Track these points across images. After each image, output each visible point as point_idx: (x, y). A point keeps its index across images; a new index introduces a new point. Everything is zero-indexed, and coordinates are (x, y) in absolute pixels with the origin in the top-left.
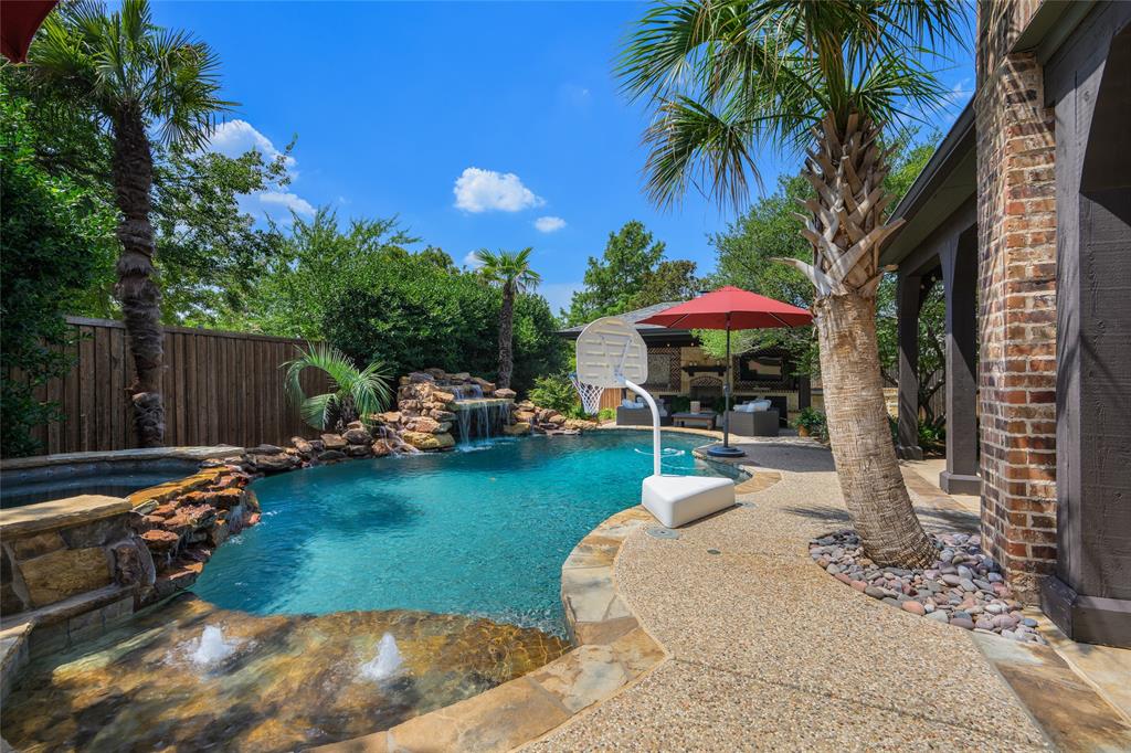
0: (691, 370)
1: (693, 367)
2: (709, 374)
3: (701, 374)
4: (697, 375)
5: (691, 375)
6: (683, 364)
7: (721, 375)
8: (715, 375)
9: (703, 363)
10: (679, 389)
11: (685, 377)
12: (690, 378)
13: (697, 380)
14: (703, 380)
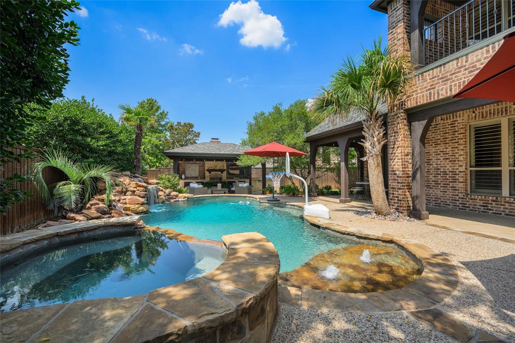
0: (210, 171)
1: (211, 169)
2: (217, 172)
3: (214, 172)
4: (212, 173)
5: (210, 173)
6: (206, 168)
7: (222, 173)
8: (220, 173)
9: (215, 168)
10: (204, 178)
11: (207, 174)
12: (209, 174)
13: (212, 175)
14: (215, 175)
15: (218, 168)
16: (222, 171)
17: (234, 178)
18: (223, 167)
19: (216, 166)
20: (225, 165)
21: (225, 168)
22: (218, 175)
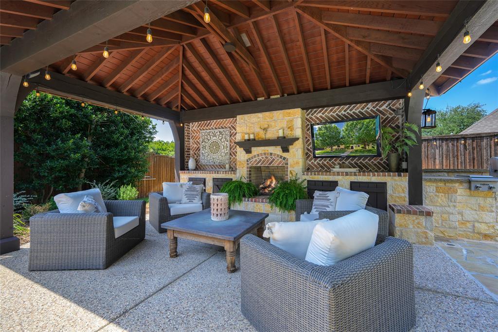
0: (248, 145)
1: (251, 140)
2: (271, 149)
3: (260, 150)
4: (256, 150)
5: (248, 151)
6: (238, 138)
7: (286, 150)
8: (277, 150)
9: (262, 135)
11: (241, 154)
12: (247, 156)
13: (255, 159)
14: (263, 158)
15: (271, 135)
16: (285, 143)
17: (337, 169)
18: (291, 128)
19: (265, 129)
20: (298, 123)
21: (298, 133)
22: (274, 160)
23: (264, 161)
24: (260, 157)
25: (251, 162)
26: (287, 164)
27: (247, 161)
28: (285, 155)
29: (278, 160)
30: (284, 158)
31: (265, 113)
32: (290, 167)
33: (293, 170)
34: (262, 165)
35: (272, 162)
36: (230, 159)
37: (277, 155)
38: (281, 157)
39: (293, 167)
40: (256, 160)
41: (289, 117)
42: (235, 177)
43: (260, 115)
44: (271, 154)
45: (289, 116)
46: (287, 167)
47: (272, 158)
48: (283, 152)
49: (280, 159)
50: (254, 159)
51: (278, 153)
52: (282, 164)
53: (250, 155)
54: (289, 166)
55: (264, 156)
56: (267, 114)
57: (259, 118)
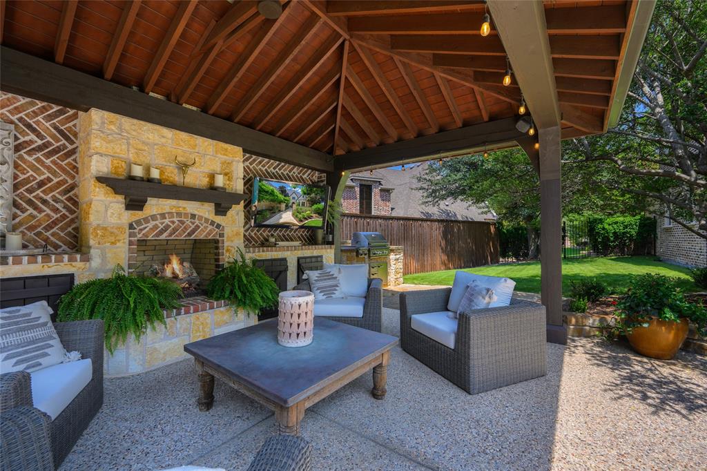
2: (191, 207)
4: (155, 206)
5: (135, 204)
8: (205, 210)
12: (129, 216)
13: (154, 222)
14: (173, 222)
16: (219, 200)
18: (228, 175)
19: (183, 166)
20: (239, 170)
21: (240, 186)
22: (198, 227)
23: (175, 230)
24: (167, 221)
25: (141, 230)
26: (222, 235)
27: (131, 227)
28: (219, 219)
29: (206, 228)
30: (218, 226)
31: (178, 132)
32: (227, 241)
33: (232, 245)
34: (172, 237)
35: (193, 232)
36: (15, 217)
37: (206, 219)
38: (213, 223)
39: (232, 241)
40: (156, 227)
41: (225, 157)
42: (83, 271)
43: (167, 132)
44: (193, 216)
45: (224, 155)
46: (223, 240)
47: (193, 223)
48: (216, 215)
49: (210, 227)
50: (150, 225)
51: (206, 216)
52: (214, 236)
53: (139, 215)
54: (225, 239)
55: (175, 219)
56: (184, 136)
57: (163, 137)
